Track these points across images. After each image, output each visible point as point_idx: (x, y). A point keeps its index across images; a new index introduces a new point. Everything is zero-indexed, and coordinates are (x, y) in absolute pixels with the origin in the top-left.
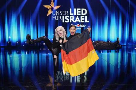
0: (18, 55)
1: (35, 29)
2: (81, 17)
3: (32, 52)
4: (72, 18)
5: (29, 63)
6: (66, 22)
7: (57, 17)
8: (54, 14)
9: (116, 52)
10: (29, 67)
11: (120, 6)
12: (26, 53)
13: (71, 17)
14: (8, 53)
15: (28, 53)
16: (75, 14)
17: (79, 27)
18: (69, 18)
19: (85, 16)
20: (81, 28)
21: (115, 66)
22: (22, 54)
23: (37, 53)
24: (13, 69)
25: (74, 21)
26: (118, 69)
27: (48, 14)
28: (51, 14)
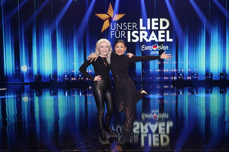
0: (52, 97)
2: (160, 32)
3: (76, 92)
4: (144, 34)
5: (70, 110)
6: (133, 41)
8: (113, 28)
9: (221, 92)
10: (70, 117)
11: (226, 13)
12: (66, 94)
13: (141, 32)
14: (37, 94)
15: (69, 94)
16: (149, 28)
17: (155, 49)
19: (166, 30)
20: (159, 51)
21: (220, 116)
22: (59, 96)
23: (84, 93)
24: (44, 120)
25: (147, 40)
26: (225, 123)
27: (103, 29)
28: (109, 28)
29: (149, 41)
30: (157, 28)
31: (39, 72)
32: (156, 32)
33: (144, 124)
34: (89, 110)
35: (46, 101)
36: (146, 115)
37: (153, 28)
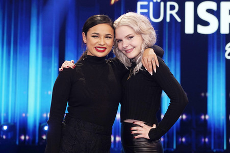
1: (50, 62)
7: (157, 7)
13: (225, 7)
18: (217, 13)
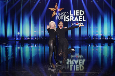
0: (29, 47)
1: (42, 26)
3: (40, 45)
4: (72, 18)
5: (37, 53)
6: (67, 21)
7: (60, 17)
8: (57, 15)
9: (109, 45)
10: (37, 56)
11: (112, 8)
12: (35, 46)
13: (71, 17)
14: (22, 46)
17: (77, 25)
19: (82, 16)
21: (108, 57)
22: (32, 46)
23: (44, 45)
24: (25, 58)
25: (73, 21)
26: (111, 60)
29: (75, 21)
30: (78, 15)
31: (23, 35)
32: (78, 17)
33: (72, 60)
34: (46, 53)
35: (26, 49)
36: (73, 56)
37: (76, 15)
